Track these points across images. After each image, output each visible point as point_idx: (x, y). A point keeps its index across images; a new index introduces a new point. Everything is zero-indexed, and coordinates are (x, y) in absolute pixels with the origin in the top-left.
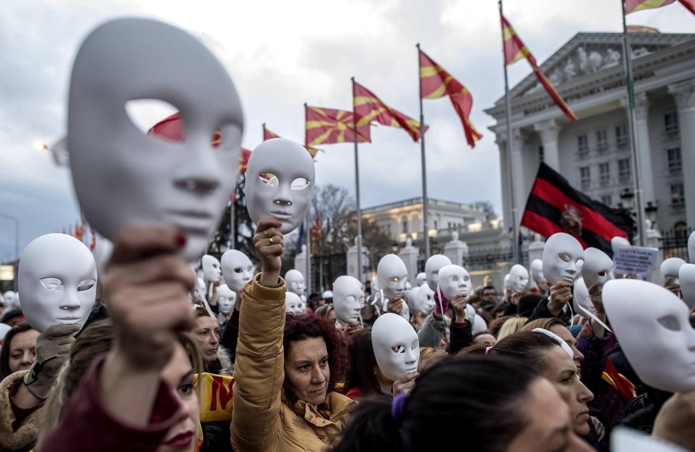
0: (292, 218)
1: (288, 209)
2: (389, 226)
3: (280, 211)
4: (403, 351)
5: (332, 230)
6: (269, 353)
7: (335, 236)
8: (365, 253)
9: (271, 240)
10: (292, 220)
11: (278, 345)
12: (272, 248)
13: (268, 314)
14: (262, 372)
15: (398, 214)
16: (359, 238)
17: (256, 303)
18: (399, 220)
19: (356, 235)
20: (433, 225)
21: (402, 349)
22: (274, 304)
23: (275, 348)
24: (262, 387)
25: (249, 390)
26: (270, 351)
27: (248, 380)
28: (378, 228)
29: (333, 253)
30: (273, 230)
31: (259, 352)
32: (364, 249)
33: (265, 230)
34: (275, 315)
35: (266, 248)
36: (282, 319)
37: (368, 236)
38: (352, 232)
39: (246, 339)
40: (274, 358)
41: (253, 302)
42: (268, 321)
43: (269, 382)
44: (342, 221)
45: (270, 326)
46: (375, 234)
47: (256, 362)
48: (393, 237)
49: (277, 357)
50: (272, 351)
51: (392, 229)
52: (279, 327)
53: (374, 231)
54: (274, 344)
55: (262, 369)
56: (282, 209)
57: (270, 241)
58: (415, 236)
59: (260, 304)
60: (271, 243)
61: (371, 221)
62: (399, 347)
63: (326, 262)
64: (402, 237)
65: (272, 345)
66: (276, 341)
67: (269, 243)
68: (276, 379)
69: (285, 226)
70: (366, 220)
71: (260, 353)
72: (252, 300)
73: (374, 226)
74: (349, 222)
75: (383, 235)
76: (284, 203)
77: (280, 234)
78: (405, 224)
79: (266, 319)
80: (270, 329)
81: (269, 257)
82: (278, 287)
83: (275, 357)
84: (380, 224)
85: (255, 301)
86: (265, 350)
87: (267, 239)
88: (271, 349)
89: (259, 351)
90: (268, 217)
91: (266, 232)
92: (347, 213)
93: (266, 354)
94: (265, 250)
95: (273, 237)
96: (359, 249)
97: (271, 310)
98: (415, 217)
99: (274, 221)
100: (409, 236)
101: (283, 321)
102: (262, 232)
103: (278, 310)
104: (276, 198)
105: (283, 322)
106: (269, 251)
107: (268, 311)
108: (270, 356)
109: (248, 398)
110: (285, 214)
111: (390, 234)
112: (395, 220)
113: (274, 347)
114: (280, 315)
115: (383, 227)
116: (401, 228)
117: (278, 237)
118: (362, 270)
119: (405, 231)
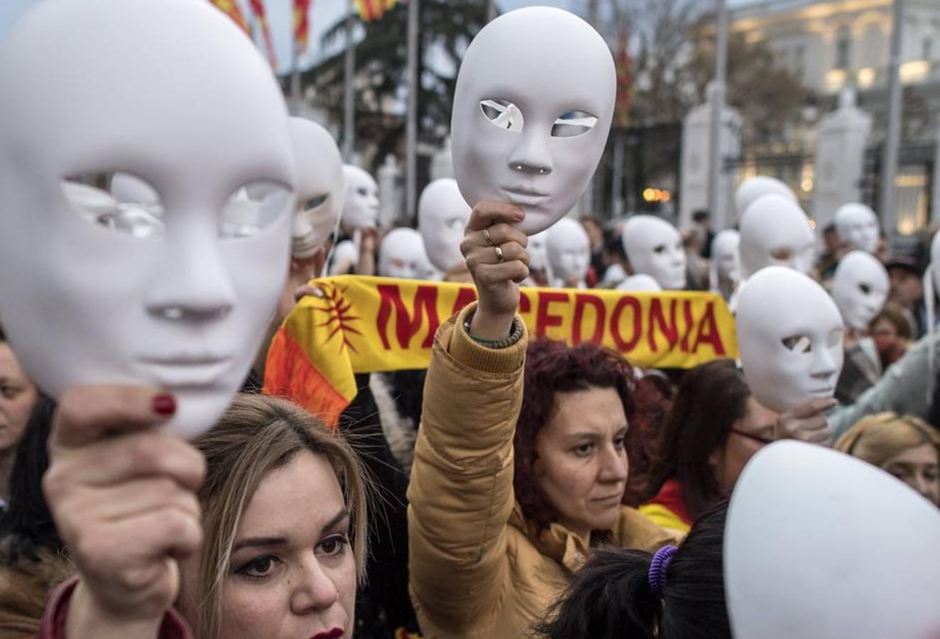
0: (550, 201)
1: (540, 184)
2: (800, 51)
3: (522, 186)
4: (808, 349)
5: (652, 63)
6: (480, 469)
7: (657, 77)
8: (730, 125)
9: (499, 250)
10: (548, 206)
11: (501, 454)
12: (500, 270)
13: (483, 398)
14: (464, 500)
15: (828, 19)
16: (717, 88)
17: (458, 373)
18: (829, 35)
19: (711, 76)
20: (918, 49)
21: (804, 342)
22: (496, 381)
23: (495, 460)
24: (462, 526)
25: (439, 530)
26: (482, 466)
27: (434, 512)
28: (769, 57)
29: (649, 122)
30: (504, 229)
31: (459, 465)
32: (728, 114)
33: (487, 227)
34: (497, 400)
35: (488, 270)
36: (512, 407)
37: (743, 76)
38: (702, 68)
39: (434, 435)
40: (491, 478)
41: (452, 370)
42: (481, 411)
43: (479, 520)
44: (677, 38)
45: (486, 421)
46: (763, 74)
47: (453, 481)
48: (807, 82)
49: (498, 475)
50: (488, 464)
51: (810, 61)
52: (505, 422)
53: (759, 63)
54: (492, 453)
55: (466, 496)
56: (527, 184)
57: (496, 253)
58: (866, 78)
59: (467, 377)
60: (500, 259)
61: (754, 38)
62: (798, 338)
63: (633, 141)
64: (834, 80)
65: (486, 456)
66: (495, 448)
67: (494, 258)
68: (494, 514)
69: (531, 218)
70: (741, 35)
71: (460, 468)
72: (451, 365)
73: (761, 51)
74: (696, 40)
75: (783, 75)
76: (531, 170)
77: (520, 236)
78: (843, 46)
79: (477, 407)
80: (486, 426)
81: (493, 287)
82: (509, 345)
83: (491, 475)
84: (777, 45)
85: (458, 369)
86: (471, 464)
87: (490, 249)
88: (484, 462)
89: (460, 463)
90: (497, 198)
91: (486, 233)
92: (692, 17)
93: (473, 470)
94: (486, 273)
95: (505, 246)
96: (715, 114)
97: (491, 392)
98: (873, 29)
99: (506, 210)
100: (851, 79)
101: (514, 409)
102: (480, 232)
103: (504, 392)
104: (514, 158)
105: (515, 412)
106: (494, 276)
107: (483, 392)
108: (481, 475)
109: (437, 542)
110: (534, 194)
111: (800, 72)
112: (818, 35)
113: (492, 457)
114: (508, 399)
115: (784, 53)
116: (831, 55)
117: (514, 246)
118: (720, 164)
119: (842, 63)
